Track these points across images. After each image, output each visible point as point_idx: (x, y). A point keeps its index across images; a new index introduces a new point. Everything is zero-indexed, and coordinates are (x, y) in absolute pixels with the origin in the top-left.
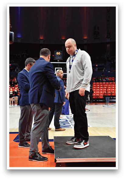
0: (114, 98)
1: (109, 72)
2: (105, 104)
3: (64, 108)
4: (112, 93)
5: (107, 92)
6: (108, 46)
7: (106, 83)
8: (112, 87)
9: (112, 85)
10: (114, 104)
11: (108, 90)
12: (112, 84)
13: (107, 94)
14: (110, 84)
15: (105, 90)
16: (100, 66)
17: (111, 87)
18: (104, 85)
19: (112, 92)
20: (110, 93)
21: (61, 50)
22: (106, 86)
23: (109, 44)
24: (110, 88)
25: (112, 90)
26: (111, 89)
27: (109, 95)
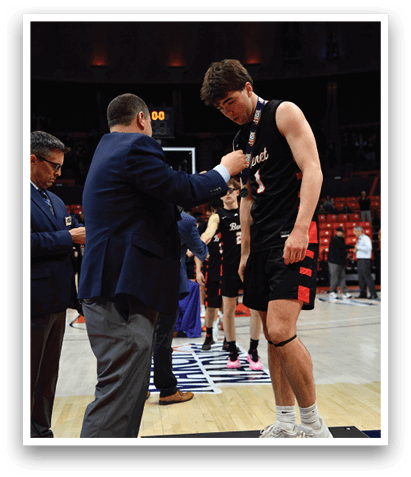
1: (339, 178)
3: (181, 315)
6: (332, 87)
9: (348, 225)
12: (348, 220)
14: (342, 222)
15: (326, 241)
18: (322, 226)
22: (327, 229)
23: (335, 83)
25: (349, 241)
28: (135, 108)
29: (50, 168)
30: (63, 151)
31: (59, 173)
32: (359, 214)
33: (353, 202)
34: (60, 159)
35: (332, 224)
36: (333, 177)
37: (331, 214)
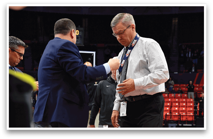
0: (184, 125)
1: (177, 73)
4: (180, 116)
5: (170, 113)
6: (175, 21)
7: (169, 95)
8: (181, 104)
9: (181, 100)
11: (173, 109)
12: (181, 97)
13: (171, 118)
14: (177, 98)
15: (168, 109)
17: (179, 104)
19: (180, 113)
20: (176, 116)
21: (81, 26)
22: (169, 102)
23: (177, 19)
24: (176, 106)
25: (181, 109)
27: (176, 119)
28: (70, 27)
29: (18, 55)
30: (24, 47)
31: (22, 58)
32: (187, 94)
33: (184, 87)
34: (22, 51)
35: (171, 100)
36: (173, 72)
37: (171, 93)
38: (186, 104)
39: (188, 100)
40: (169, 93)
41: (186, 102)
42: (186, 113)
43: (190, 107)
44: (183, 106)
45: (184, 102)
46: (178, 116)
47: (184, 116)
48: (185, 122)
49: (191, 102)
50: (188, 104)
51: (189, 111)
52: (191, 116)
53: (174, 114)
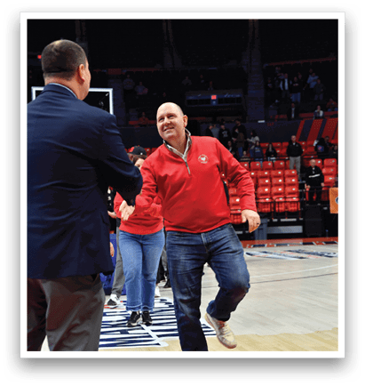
0: (282, 220)
1: (263, 121)
2: (254, 246)
4: (274, 203)
7: (252, 164)
8: (274, 181)
9: (273, 173)
10: (286, 245)
11: (260, 190)
12: (274, 167)
14: (267, 170)
16: (227, 100)
17: (271, 181)
19: (274, 198)
24: (266, 185)
25: (274, 190)
26: (271, 186)
27: (267, 209)
33: (278, 147)
35: (256, 173)
36: (257, 121)
37: (254, 161)
38: (284, 181)
39: (287, 172)
40: (250, 162)
41: (284, 177)
42: (285, 198)
43: (292, 185)
44: (279, 185)
45: (279, 177)
46: (270, 203)
47: (281, 202)
48: (283, 214)
49: (292, 176)
50: (288, 181)
51: (290, 194)
52: (294, 202)
53: (262, 201)
